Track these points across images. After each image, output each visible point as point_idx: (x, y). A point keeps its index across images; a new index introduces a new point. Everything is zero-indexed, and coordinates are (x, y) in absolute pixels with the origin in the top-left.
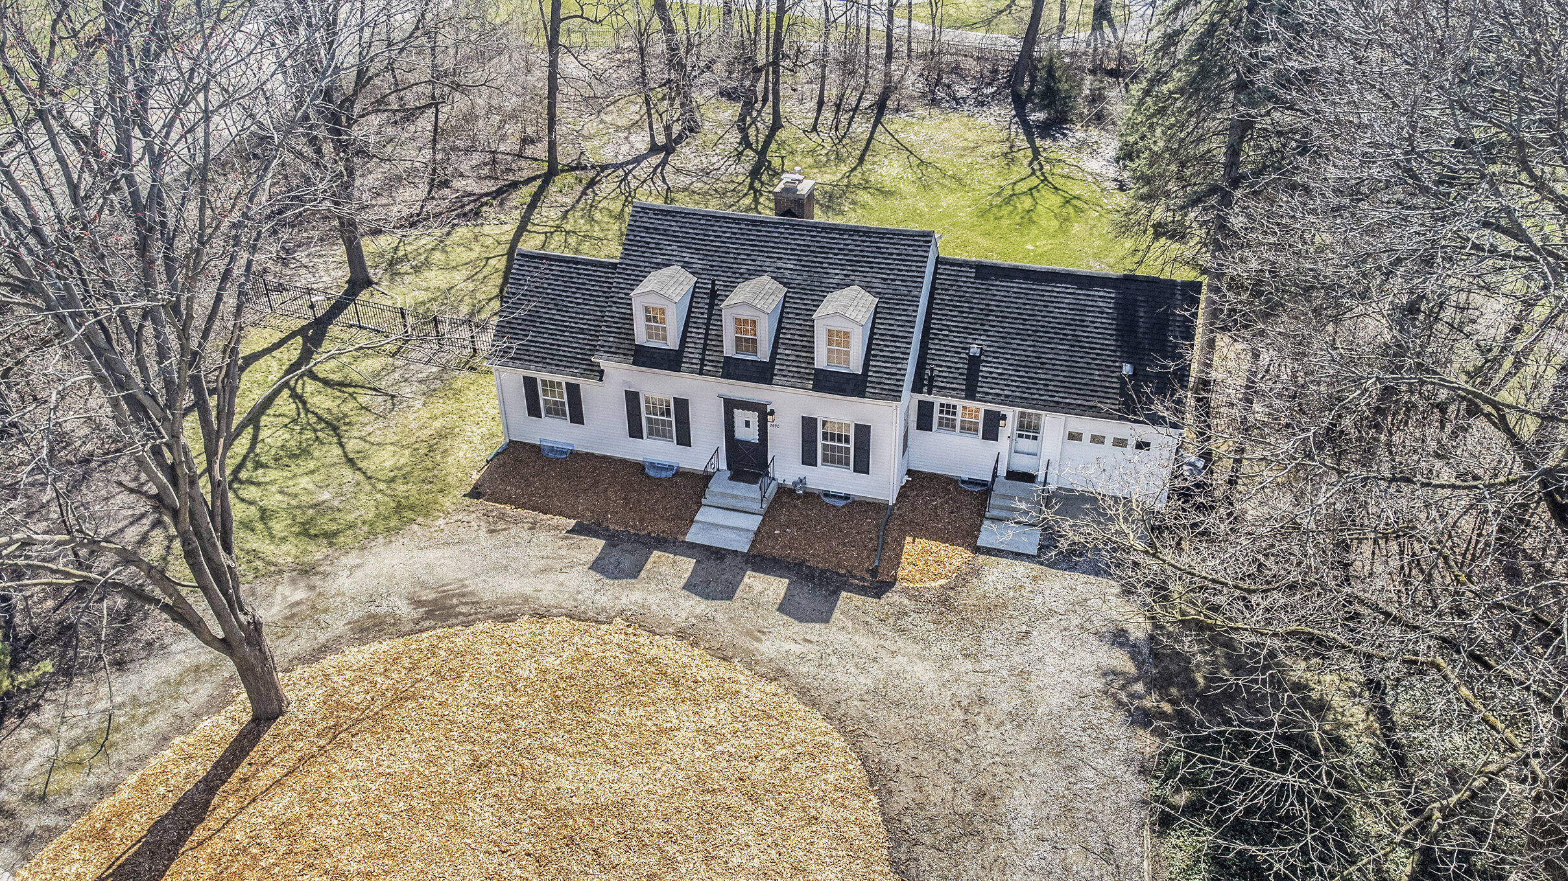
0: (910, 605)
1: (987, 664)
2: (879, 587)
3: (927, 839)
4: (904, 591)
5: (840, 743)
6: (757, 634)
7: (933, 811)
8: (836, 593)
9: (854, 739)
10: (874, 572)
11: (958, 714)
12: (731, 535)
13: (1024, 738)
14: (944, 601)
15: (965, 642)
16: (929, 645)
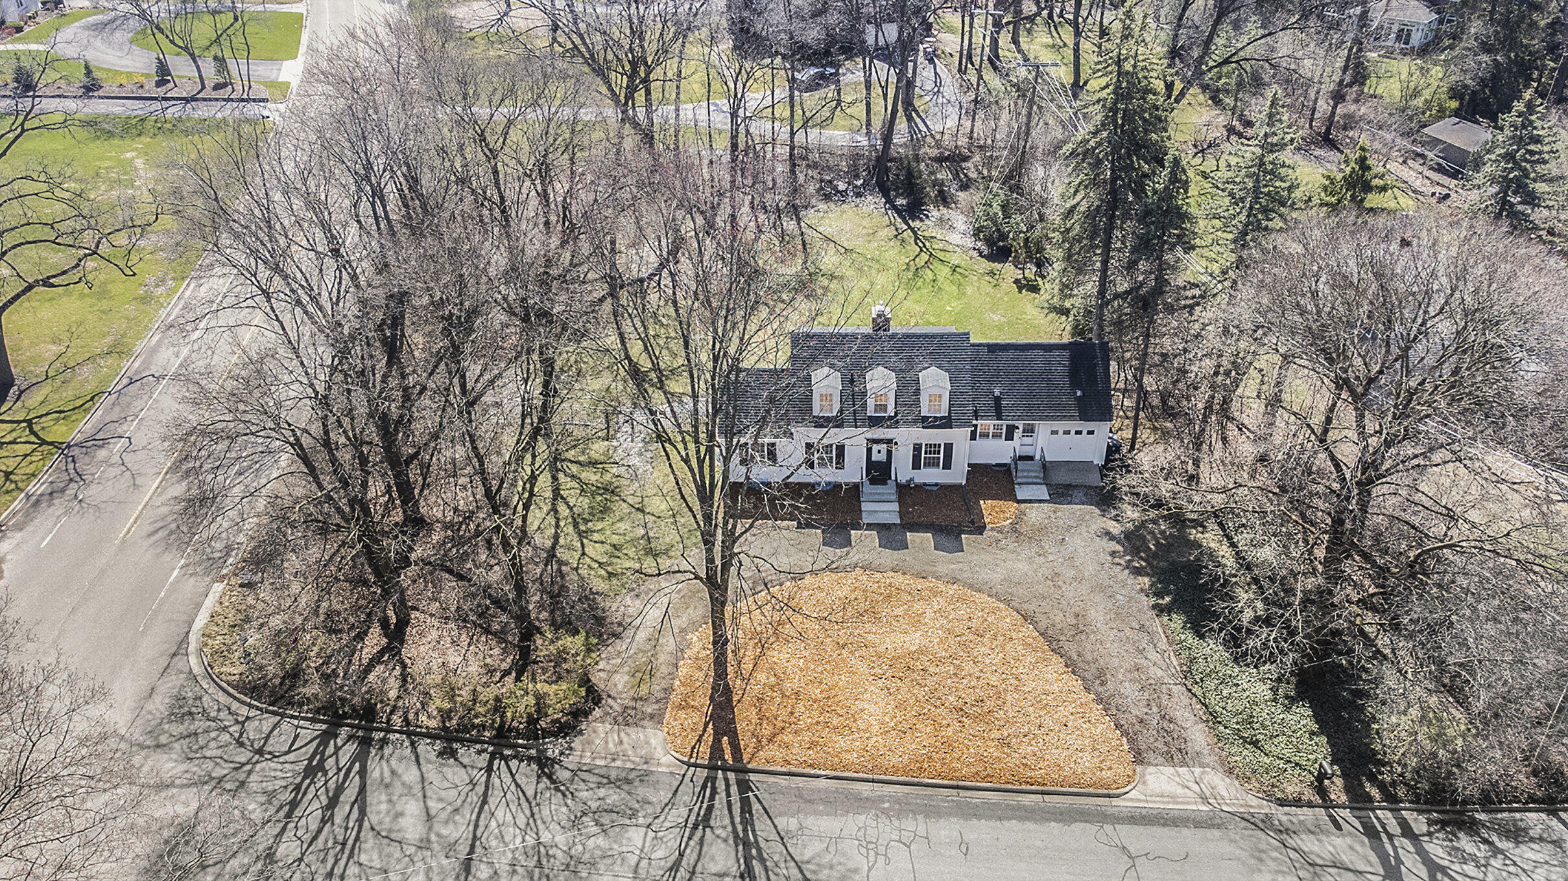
0: (1000, 536)
1: (1051, 558)
2: (980, 529)
3: (1062, 638)
4: (992, 529)
5: (1002, 606)
6: (933, 563)
7: (1059, 627)
8: (959, 536)
9: (1008, 603)
10: (972, 522)
11: (1049, 582)
12: (887, 515)
13: (1084, 589)
14: (1014, 529)
15: (1036, 549)
16: (1019, 554)
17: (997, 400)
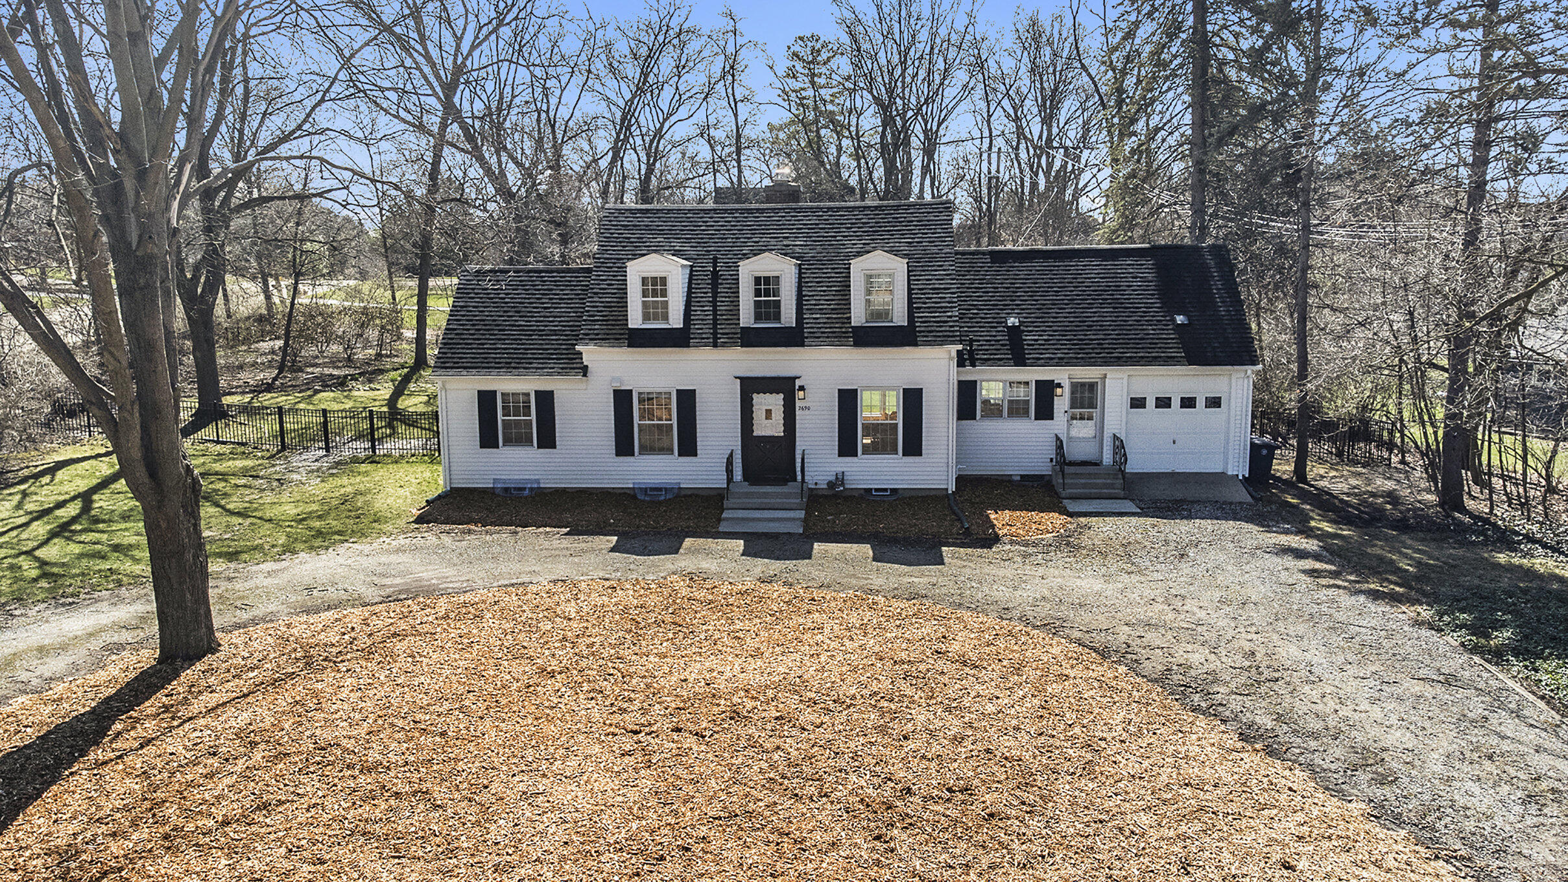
4: (1013, 542)
10: (968, 533)
17: (1014, 333)
